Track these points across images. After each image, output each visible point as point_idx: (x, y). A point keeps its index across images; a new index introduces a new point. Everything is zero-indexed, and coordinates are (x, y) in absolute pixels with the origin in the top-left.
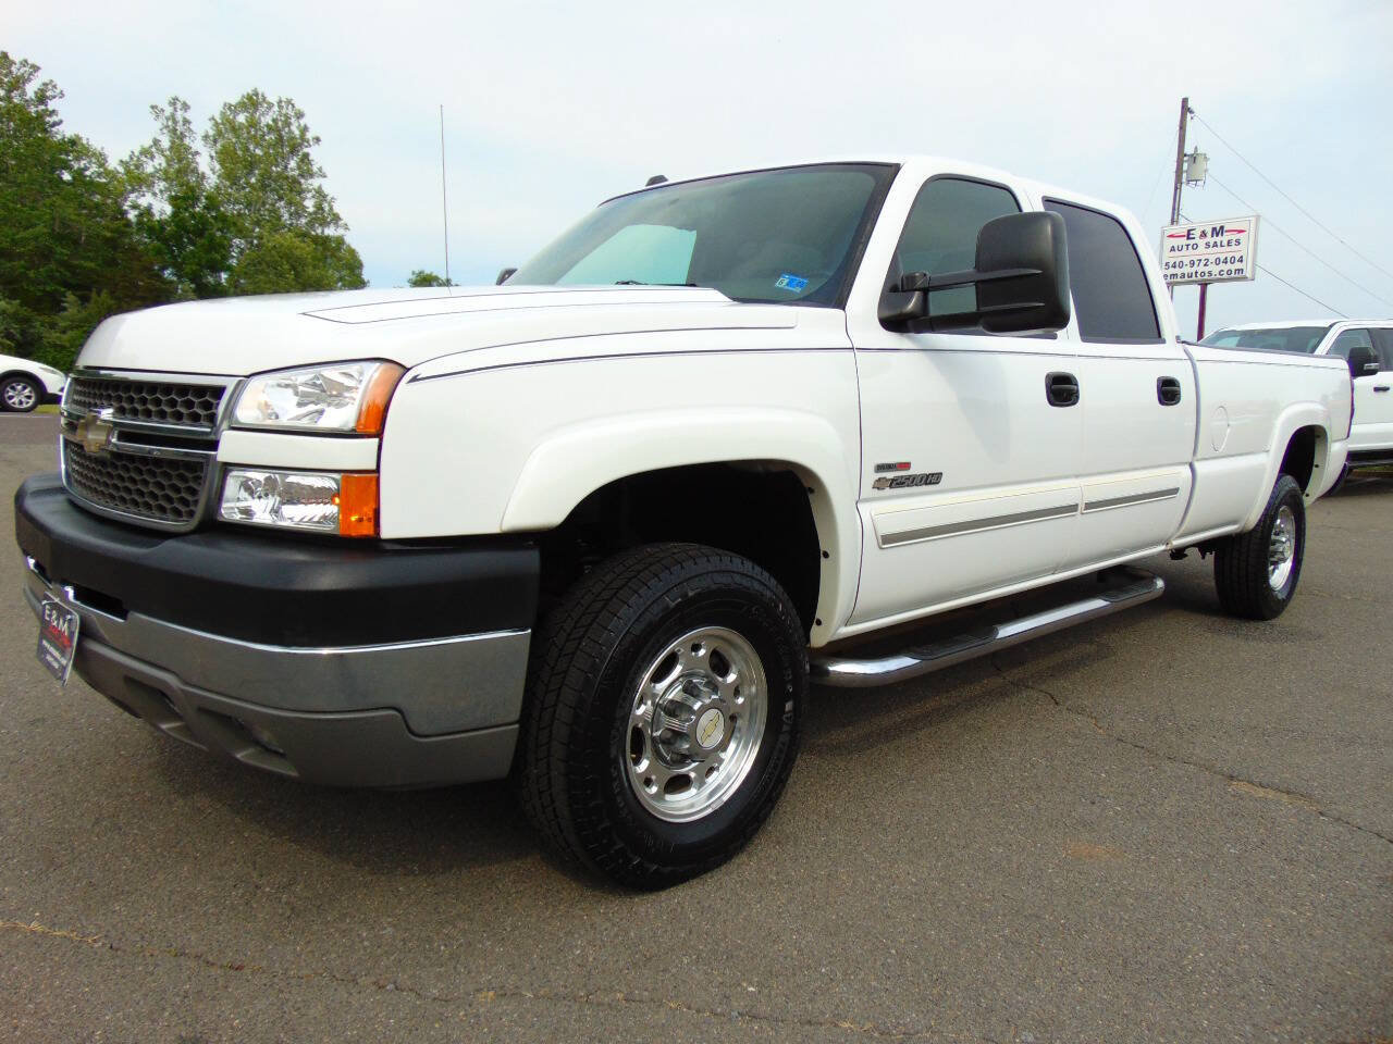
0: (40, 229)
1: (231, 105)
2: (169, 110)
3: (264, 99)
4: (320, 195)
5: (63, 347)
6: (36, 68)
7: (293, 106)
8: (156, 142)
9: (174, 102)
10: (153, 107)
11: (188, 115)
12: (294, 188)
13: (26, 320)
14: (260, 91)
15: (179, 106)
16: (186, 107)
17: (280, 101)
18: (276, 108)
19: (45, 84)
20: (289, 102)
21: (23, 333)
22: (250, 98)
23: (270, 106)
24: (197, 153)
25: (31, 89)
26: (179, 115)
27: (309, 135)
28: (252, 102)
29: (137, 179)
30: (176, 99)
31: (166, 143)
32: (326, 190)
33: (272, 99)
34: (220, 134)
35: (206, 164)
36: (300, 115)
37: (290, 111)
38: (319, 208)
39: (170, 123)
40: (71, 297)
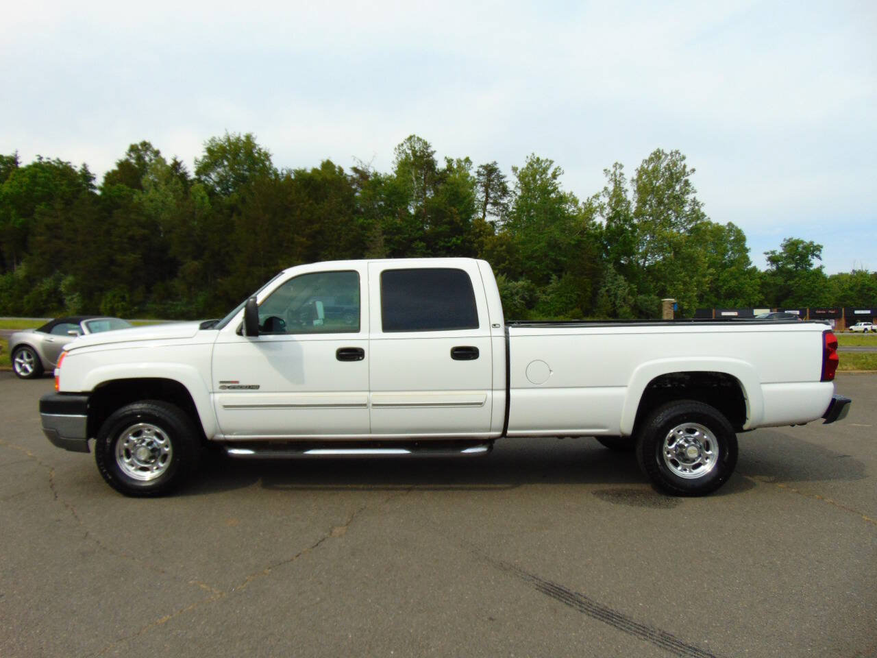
0: (543, 244)
1: (646, 161)
2: (612, 170)
3: (663, 153)
4: (695, 202)
5: (548, 303)
6: (551, 162)
7: (679, 154)
8: (606, 189)
9: (615, 165)
10: (605, 170)
11: (622, 171)
12: (679, 201)
13: (533, 290)
14: (661, 149)
15: (618, 167)
16: (621, 166)
17: (672, 153)
18: (669, 157)
19: (556, 169)
20: (677, 152)
21: (531, 296)
22: (655, 154)
23: (666, 155)
24: (627, 190)
25: (550, 172)
26: (618, 173)
27: (688, 170)
28: (657, 156)
29: (590, 210)
30: (616, 164)
31: (611, 187)
32: (698, 199)
33: (668, 152)
34: (640, 177)
35: (631, 195)
36: (684, 158)
37: (677, 157)
38: (693, 211)
39: (613, 177)
40: (554, 277)
